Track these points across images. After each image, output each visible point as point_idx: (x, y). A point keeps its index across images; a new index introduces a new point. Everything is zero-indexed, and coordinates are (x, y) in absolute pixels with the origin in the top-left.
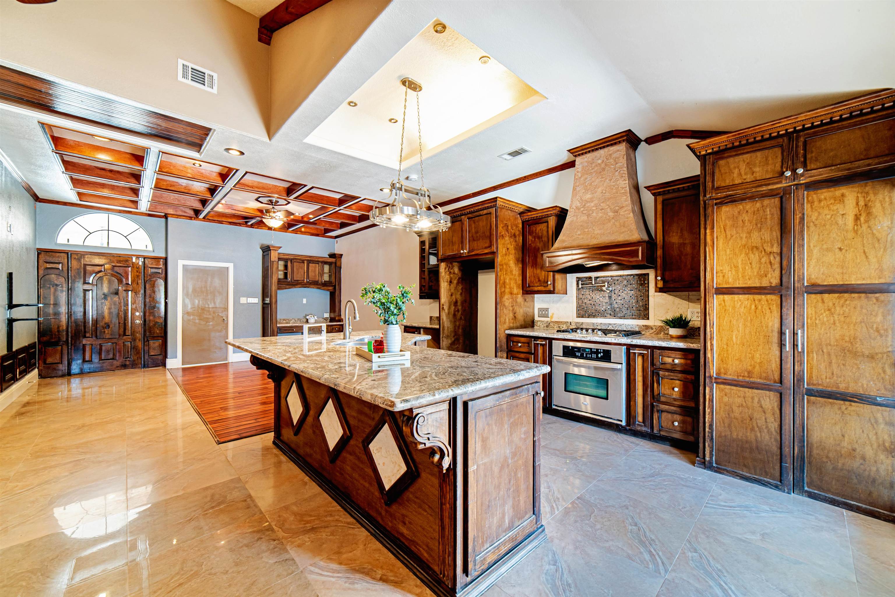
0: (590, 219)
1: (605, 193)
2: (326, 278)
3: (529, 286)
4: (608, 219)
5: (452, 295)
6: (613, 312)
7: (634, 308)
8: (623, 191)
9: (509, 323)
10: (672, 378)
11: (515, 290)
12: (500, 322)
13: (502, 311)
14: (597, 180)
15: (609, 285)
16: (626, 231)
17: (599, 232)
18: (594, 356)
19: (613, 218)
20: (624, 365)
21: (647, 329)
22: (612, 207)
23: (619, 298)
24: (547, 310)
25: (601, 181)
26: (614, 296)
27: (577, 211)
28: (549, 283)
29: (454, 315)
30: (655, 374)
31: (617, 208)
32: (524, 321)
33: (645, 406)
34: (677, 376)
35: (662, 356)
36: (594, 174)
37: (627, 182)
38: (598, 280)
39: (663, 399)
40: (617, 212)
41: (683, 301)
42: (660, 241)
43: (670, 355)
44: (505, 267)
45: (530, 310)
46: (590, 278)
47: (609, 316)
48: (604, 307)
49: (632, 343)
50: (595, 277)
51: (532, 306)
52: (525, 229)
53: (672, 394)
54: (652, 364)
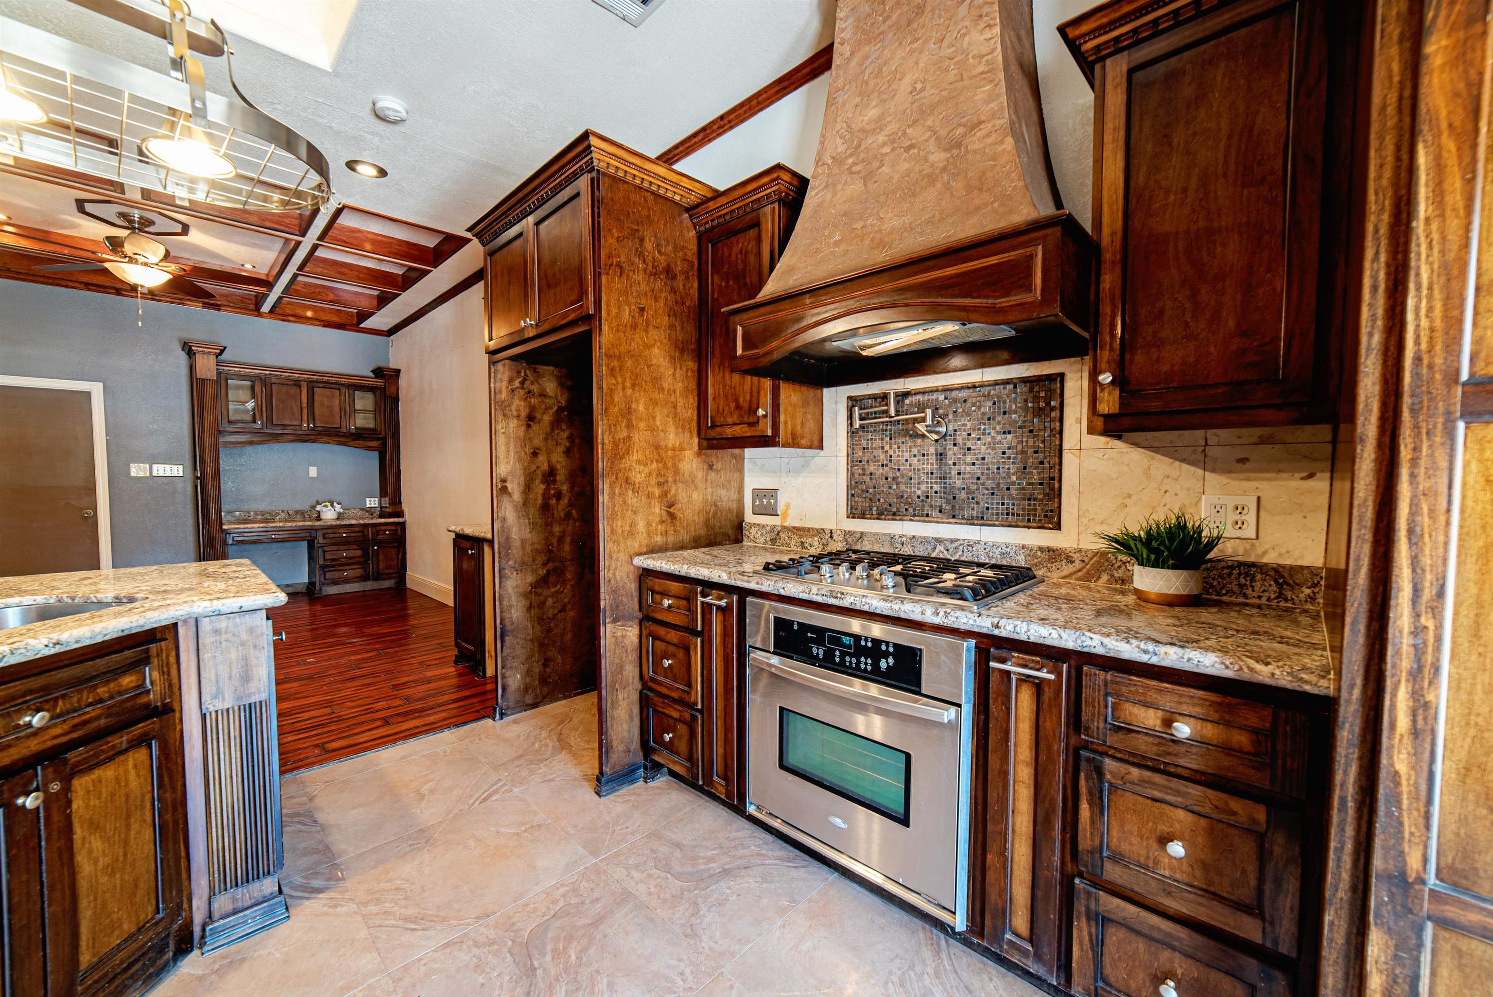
0: (872, 187)
1: (923, 89)
2: (363, 421)
3: (714, 426)
4: (929, 176)
5: (535, 454)
6: (948, 502)
7: (1014, 492)
8: (981, 68)
9: (649, 533)
10: (1157, 794)
11: (672, 436)
12: (613, 532)
13: (618, 500)
14: (900, 53)
15: (939, 417)
16: (986, 205)
17: (896, 223)
18: (866, 663)
19: (944, 169)
20: (967, 709)
21: (1052, 560)
22: (943, 133)
23: (969, 459)
24: (772, 493)
25: (912, 51)
26: (952, 453)
27: (836, 170)
28: (761, 412)
29: (545, 508)
30: (1083, 765)
31: (960, 131)
32: (707, 523)
33: (1041, 882)
34: (1178, 793)
35: (1118, 695)
36: (891, 35)
37: (997, 30)
38: (907, 401)
39: (1113, 873)
40: (959, 145)
41: (1185, 466)
42: (1112, 234)
43: (1153, 696)
44: (629, 363)
45: (726, 497)
46: (884, 397)
47: (935, 513)
48: (923, 487)
49: (996, 632)
50: (897, 395)
51: (735, 484)
52: (704, 256)
53: (1156, 862)
54: (1076, 723)
